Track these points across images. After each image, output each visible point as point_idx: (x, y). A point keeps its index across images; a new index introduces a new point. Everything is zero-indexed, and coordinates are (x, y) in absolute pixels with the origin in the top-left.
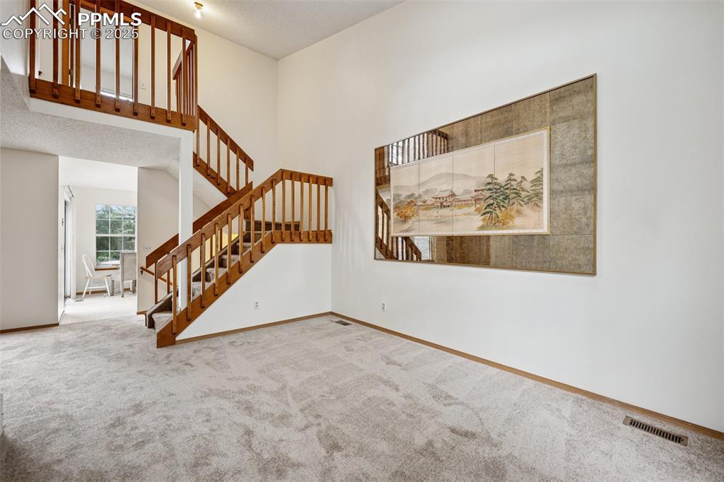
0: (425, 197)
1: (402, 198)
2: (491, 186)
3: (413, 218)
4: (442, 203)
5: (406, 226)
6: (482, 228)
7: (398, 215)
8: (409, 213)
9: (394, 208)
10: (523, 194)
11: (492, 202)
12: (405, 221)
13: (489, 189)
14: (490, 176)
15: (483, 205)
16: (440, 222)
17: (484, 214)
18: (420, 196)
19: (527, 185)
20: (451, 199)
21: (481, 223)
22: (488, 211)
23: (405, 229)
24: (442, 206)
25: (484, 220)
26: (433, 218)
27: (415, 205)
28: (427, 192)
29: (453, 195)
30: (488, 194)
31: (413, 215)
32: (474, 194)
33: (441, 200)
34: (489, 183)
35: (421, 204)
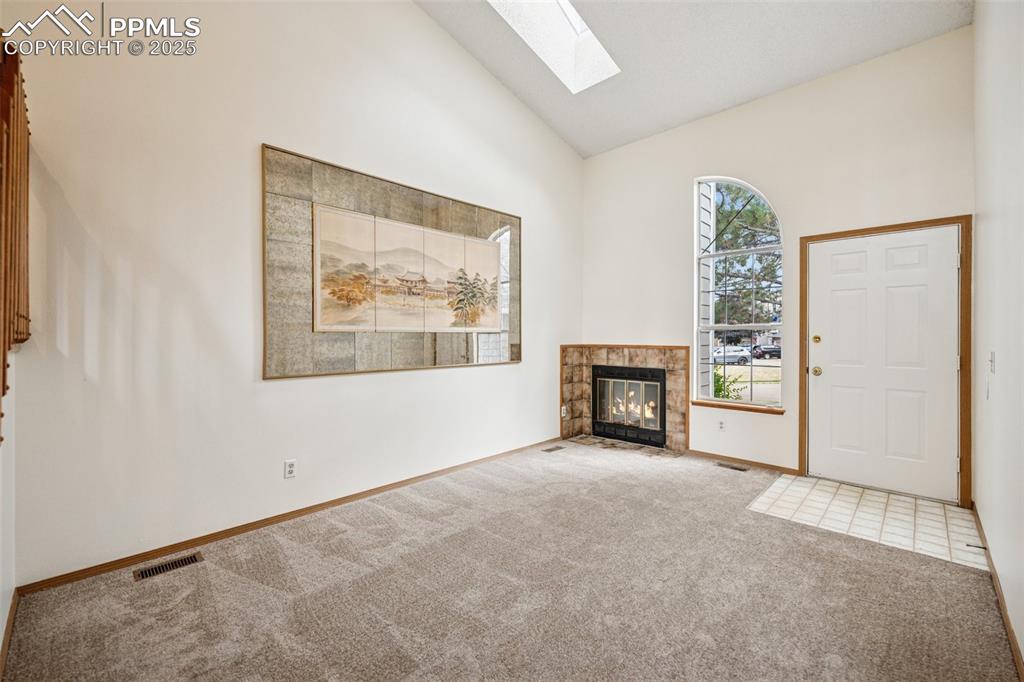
0: (384, 275)
1: (341, 267)
2: (462, 281)
3: (364, 303)
4: (410, 289)
5: (351, 315)
6: (455, 324)
7: (333, 293)
8: (356, 293)
9: (324, 280)
10: (486, 295)
11: (462, 297)
12: (347, 307)
13: (461, 284)
14: (461, 270)
15: (454, 298)
16: (408, 313)
17: (456, 309)
18: (376, 271)
19: (488, 288)
20: (421, 286)
21: (453, 319)
22: (458, 306)
23: (349, 319)
24: (410, 293)
25: (456, 316)
26: (398, 307)
27: (367, 283)
28: (389, 267)
29: (424, 281)
30: (460, 288)
31: (365, 299)
32: (447, 285)
33: (409, 284)
34: (460, 278)
35: (378, 283)
